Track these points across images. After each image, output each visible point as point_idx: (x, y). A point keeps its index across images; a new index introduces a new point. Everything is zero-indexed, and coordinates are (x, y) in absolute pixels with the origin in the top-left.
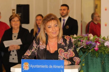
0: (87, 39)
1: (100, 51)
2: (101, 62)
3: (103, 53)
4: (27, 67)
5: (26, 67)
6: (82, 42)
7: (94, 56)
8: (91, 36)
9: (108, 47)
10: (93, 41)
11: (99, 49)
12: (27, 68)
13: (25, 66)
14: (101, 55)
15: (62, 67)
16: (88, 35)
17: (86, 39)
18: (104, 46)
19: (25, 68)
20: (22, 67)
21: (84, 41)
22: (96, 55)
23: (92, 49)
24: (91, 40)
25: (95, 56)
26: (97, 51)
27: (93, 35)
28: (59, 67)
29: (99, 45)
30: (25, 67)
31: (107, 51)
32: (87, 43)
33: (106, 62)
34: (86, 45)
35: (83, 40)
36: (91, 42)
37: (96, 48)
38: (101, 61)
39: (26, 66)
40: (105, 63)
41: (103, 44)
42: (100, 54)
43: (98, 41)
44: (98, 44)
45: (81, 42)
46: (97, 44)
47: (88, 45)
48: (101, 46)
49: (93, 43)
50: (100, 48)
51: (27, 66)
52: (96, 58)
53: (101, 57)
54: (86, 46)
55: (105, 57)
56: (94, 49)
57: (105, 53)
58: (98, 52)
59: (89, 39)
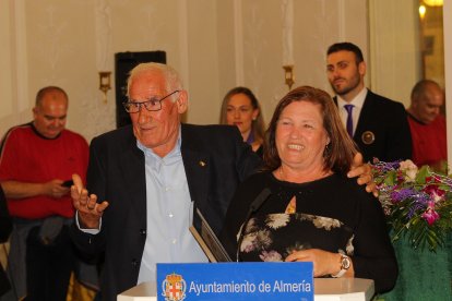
0: (395, 182)
1: (444, 225)
4: (177, 290)
5: (174, 291)
7: (424, 245)
8: (408, 169)
10: (419, 188)
11: (441, 217)
12: (178, 294)
13: (171, 287)
16: (397, 167)
17: (389, 180)
19: (171, 294)
20: (160, 292)
21: (383, 189)
23: (413, 216)
24: (408, 183)
25: (427, 243)
26: (432, 224)
29: (442, 202)
30: (171, 291)
32: (393, 195)
34: (392, 201)
36: (410, 192)
37: (429, 215)
39: (174, 287)
42: (445, 234)
43: (435, 188)
44: (437, 198)
46: (433, 199)
47: (398, 201)
48: (449, 206)
49: (418, 196)
51: (178, 287)
52: (431, 251)
54: (391, 207)
56: (421, 219)
58: (437, 229)
59: (401, 181)
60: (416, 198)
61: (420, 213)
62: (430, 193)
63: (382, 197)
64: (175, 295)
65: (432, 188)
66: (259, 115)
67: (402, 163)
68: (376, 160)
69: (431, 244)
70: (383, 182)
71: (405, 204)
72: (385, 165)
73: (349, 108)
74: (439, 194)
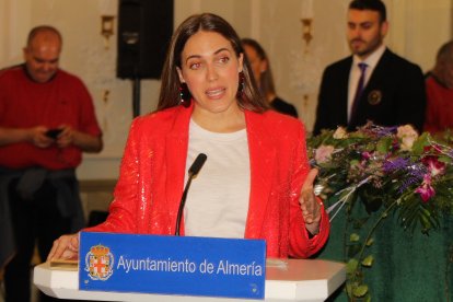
0: (388, 150)
1: (440, 202)
6: (367, 159)
7: (415, 225)
10: (415, 158)
11: (438, 194)
12: (103, 270)
15: (258, 272)
16: (395, 132)
17: (381, 147)
20: (83, 266)
21: (375, 157)
22: (425, 219)
23: (406, 191)
24: (405, 152)
25: (419, 223)
26: (426, 201)
28: (243, 270)
29: (440, 176)
30: (96, 265)
32: (385, 164)
34: (384, 172)
35: (371, 152)
37: (424, 191)
44: (435, 171)
45: (363, 162)
46: (429, 172)
47: (390, 173)
48: (448, 181)
49: (414, 167)
50: (440, 189)
51: (104, 262)
56: (415, 194)
58: (433, 207)
59: (396, 148)
60: (411, 170)
61: (415, 187)
62: (428, 165)
63: (371, 166)
64: (99, 271)
65: (430, 159)
67: (400, 129)
69: (423, 223)
70: (375, 150)
71: (399, 177)
73: (363, 67)
74: (438, 167)
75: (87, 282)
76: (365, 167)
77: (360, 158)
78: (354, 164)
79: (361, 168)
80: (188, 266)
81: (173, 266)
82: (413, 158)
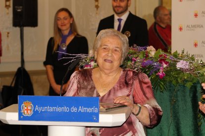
0: (144, 57)
1: (168, 79)
2: (171, 101)
3: (174, 82)
4: (29, 110)
5: (27, 110)
6: (135, 61)
7: (157, 88)
8: (151, 51)
9: (182, 72)
10: (156, 60)
11: (167, 75)
12: (29, 111)
13: (26, 108)
14: (170, 87)
15: (96, 111)
16: (146, 49)
17: (141, 56)
18: (176, 70)
19: (26, 112)
20: (20, 110)
21: (138, 60)
22: (161, 86)
23: (152, 74)
24: (151, 58)
25: (159, 88)
26: (162, 78)
27: (154, 49)
28: (89, 110)
29: (167, 67)
30: (26, 110)
31: (181, 79)
32: (143, 63)
33: (179, 99)
34: (142, 67)
35: (136, 58)
36: (151, 62)
37: (161, 74)
38: (171, 97)
39: (27, 108)
40: (177, 100)
41: (175, 65)
42: (168, 84)
43: (164, 60)
44: (165, 66)
45: (133, 62)
46: (163, 66)
47: (145, 67)
48: (171, 70)
49: (155, 64)
50: (168, 72)
51: (29, 108)
52: (161, 92)
53: (170, 90)
54: (142, 69)
55: (178, 90)
56: (157, 76)
57: (177, 82)
58: (164, 81)
59: (147, 56)
60: (154, 65)
61: (156, 72)
62: (161, 63)
63: (137, 64)
64: (27, 112)
65: (162, 60)
66: (73, 20)
67: (148, 48)
68: (135, 45)
69: (161, 88)
70: (138, 57)
71: (149, 68)
72: (139, 48)
73: (120, 20)
74: (166, 64)
75: (22, 117)
76: (134, 64)
77: (132, 60)
78: (129, 63)
79: (133, 65)
80: (66, 109)
81: (59, 109)
82: (154, 60)
